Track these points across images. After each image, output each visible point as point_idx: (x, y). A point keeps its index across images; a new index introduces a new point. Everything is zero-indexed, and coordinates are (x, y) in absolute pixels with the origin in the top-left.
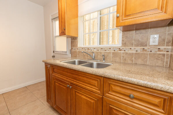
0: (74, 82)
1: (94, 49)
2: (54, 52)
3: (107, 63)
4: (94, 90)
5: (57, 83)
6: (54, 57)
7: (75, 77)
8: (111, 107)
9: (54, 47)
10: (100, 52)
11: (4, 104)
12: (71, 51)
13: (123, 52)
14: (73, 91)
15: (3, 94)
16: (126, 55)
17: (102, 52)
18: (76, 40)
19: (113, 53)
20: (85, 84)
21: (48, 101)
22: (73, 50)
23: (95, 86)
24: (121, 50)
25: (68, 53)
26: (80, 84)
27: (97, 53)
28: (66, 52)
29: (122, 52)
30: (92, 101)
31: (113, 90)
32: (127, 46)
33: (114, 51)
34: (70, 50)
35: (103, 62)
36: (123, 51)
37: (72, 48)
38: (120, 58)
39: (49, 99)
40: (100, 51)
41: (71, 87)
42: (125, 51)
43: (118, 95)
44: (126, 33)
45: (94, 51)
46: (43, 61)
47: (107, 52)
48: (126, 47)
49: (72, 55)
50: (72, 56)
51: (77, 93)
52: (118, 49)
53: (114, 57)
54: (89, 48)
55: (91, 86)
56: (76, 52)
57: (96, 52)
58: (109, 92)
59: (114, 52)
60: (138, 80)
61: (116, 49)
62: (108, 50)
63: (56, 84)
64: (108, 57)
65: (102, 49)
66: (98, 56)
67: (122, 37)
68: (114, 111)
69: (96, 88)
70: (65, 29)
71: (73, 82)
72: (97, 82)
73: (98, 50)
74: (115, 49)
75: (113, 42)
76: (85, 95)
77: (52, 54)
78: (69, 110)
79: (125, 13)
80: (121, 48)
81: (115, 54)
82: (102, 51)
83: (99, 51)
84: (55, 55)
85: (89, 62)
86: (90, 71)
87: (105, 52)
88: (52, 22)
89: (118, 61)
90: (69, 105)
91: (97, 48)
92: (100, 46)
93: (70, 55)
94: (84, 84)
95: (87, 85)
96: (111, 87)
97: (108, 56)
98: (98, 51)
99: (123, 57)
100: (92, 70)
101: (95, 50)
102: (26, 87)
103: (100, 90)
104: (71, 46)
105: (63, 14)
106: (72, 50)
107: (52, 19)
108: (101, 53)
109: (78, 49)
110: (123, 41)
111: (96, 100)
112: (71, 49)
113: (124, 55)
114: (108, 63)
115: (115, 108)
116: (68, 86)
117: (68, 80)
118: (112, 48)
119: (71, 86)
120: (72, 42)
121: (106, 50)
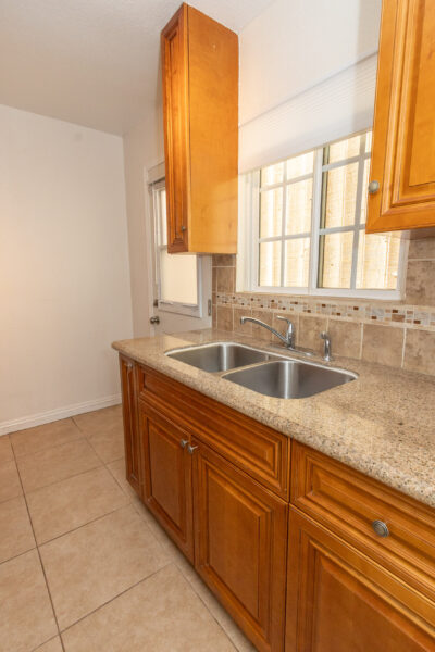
0: (203, 434)
1: (294, 306)
2: (156, 304)
3: (336, 367)
4: (262, 475)
5: (155, 426)
6: (158, 322)
7: (205, 417)
8: (315, 550)
9: (158, 287)
10: (317, 319)
11: (11, 467)
12: (212, 304)
13: (412, 326)
14: (200, 464)
15: (9, 434)
16: (421, 339)
17: (325, 320)
18: (231, 264)
19: (367, 326)
20: (235, 449)
21: (129, 478)
22: (219, 304)
23: (265, 462)
24: (401, 319)
25: (203, 312)
26: (220, 446)
27: (306, 321)
28: (196, 308)
29: (405, 325)
30: (257, 513)
31: (323, 488)
32: (430, 305)
33: (374, 318)
34: (209, 301)
35: (325, 363)
36: (409, 321)
37: (214, 295)
38: (397, 351)
39: (132, 473)
40: (316, 315)
41: (192, 448)
42: (417, 322)
43: (337, 511)
44: (424, 245)
45: (293, 313)
46: (114, 347)
47: (342, 323)
48: (423, 307)
49: (214, 319)
50: (214, 325)
51: (210, 474)
52: (387, 311)
53: (373, 345)
54: (276, 301)
55: (253, 460)
56: (228, 310)
57: (300, 318)
58: (310, 495)
59: (370, 321)
60: (402, 474)
61: (381, 310)
62: (349, 315)
63: (152, 428)
64: (346, 343)
65: (324, 306)
66: (307, 333)
67: (409, 263)
68: (325, 565)
69: (268, 470)
70: (185, 231)
71: (197, 430)
72: (271, 449)
73: (309, 311)
74: (378, 313)
75: (390, 265)
76: (235, 484)
77: (152, 313)
78: (189, 524)
79: (406, 178)
80: (402, 309)
81: (375, 333)
82: (322, 316)
83: (313, 315)
84: (162, 316)
85: (270, 357)
86: (246, 408)
87: (337, 322)
88: (151, 193)
89: (388, 363)
90: (189, 506)
91: (306, 301)
92: (320, 292)
93: (209, 322)
94: (232, 447)
95: (240, 452)
96: (317, 477)
97: (346, 337)
98: (307, 314)
99: (409, 346)
100: (253, 406)
101: (298, 310)
102: (71, 418)
103: (279, 479)
104: (214, 286)
105: (179, 171)
106: (214, 302)
107: (151, 185)
108: (319, 322)
109: (235, 302)
110: (410, 279)
111: (268, 510)
112: (211, 298)
113: (415, 339)
114: (340, 367)
115: (327, 554)
116: (185, 443)
117: (186, 423)
118: (362, 306)
119: (193, 444)
120: (214, 270)
121: (339, 314)
